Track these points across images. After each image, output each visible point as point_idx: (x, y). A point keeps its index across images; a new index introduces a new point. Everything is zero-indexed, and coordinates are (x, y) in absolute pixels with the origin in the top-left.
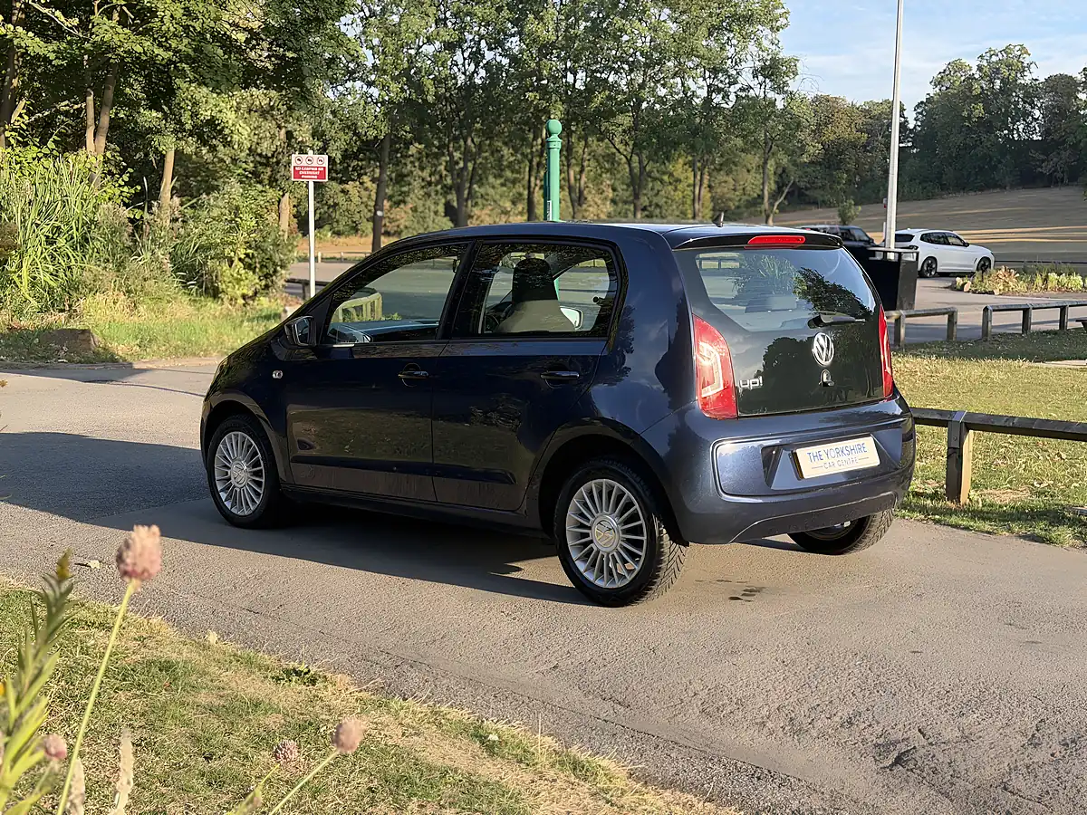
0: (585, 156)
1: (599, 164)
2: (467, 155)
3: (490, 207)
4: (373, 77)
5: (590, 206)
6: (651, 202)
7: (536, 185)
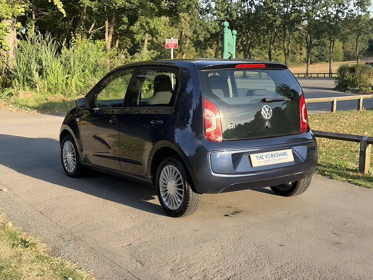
0: (290, 37)
1: (296, 40)
2: (248, 38)
3: (261, 57)
4: (215, 12)
5: (297, 56)
6: (320, 54)
7: (272, 48)
